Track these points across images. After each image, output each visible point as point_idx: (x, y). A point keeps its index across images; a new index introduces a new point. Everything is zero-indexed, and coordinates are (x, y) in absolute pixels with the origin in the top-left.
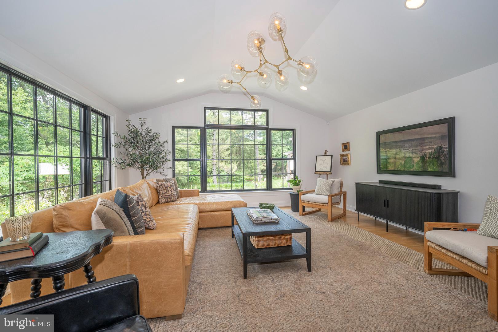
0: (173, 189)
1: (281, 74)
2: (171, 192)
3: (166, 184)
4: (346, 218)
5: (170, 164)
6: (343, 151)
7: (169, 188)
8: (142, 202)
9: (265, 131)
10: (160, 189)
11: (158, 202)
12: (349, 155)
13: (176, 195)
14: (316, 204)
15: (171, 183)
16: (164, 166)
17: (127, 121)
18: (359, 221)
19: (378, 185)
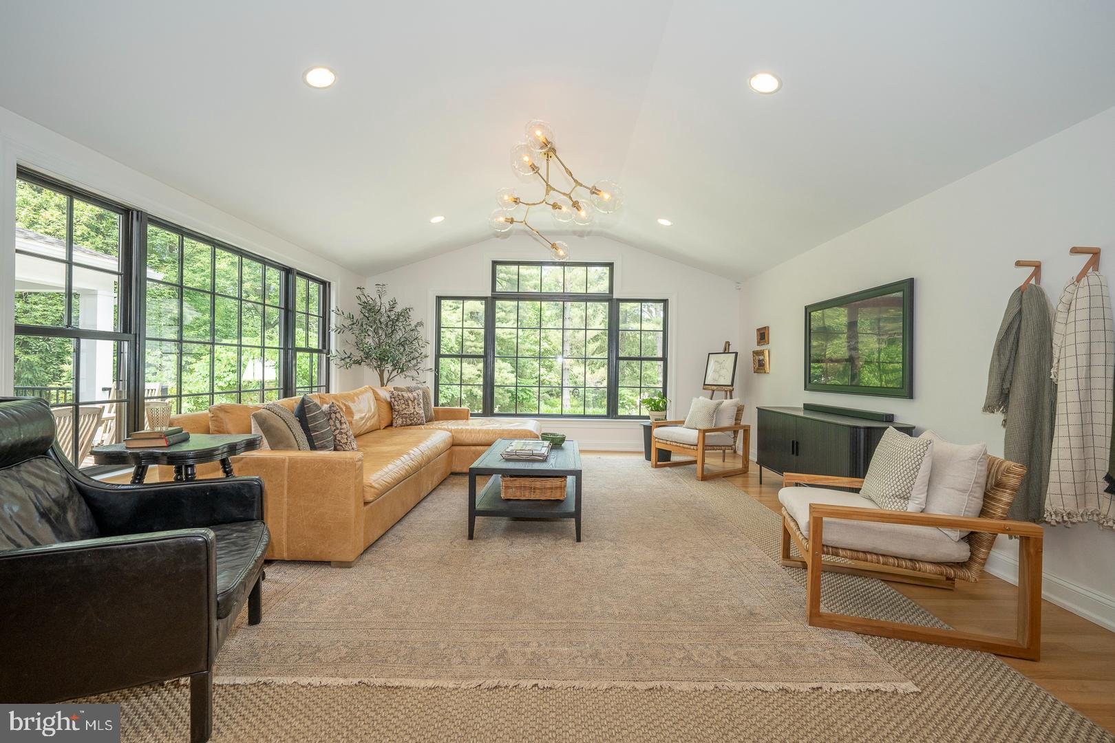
0: (419, 404)
1: (578, 208)
2: (414, 408)
3: (406, 395)
4: (748, 477)
5: (430, 363)
6: (759, 343)
7: (410, 402)
8: (336, 413)
9: (607, 304)
10: (396, 403)
11: (391, 425)
12: (767, 351)
13: (423, 415)
14: (678, 444)
15: (416, 394)
16: (419, 365)
17: (358, 288)
18: (761, 483)
19: (801, 414)
